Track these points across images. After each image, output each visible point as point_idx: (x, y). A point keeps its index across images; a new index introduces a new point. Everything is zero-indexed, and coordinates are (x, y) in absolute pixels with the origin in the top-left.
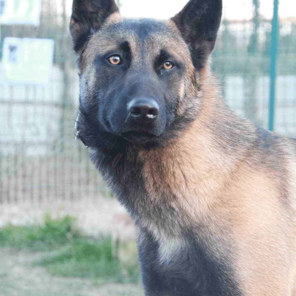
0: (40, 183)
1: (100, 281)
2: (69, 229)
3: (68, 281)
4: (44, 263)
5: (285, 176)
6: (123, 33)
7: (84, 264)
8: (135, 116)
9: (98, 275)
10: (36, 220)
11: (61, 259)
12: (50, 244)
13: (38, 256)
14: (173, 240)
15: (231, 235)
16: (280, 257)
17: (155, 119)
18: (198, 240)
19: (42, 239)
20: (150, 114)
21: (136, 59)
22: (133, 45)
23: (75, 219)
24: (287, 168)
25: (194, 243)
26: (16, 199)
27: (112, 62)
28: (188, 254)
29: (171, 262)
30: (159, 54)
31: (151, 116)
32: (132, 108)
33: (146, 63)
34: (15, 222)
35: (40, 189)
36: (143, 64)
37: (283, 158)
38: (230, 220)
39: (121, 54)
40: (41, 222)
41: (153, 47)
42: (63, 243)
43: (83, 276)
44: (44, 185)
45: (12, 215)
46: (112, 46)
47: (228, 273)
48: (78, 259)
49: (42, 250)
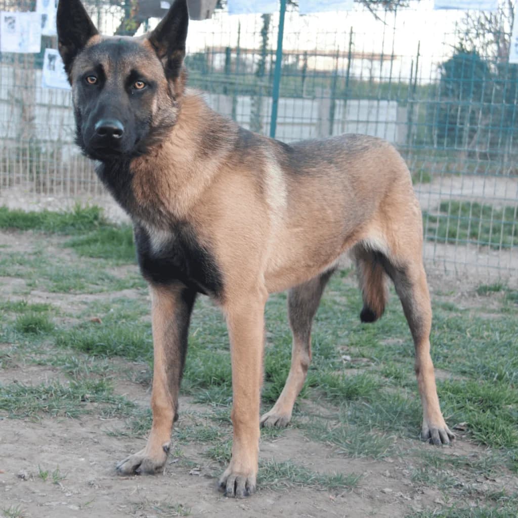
0: (72, 177)
1: (121, 262)
2: (96, 218)
3: (94, 261)
4: (73, 245)
5: (261, 175)
6: (99, 55)
7: (108, 247)
8: (102, 136)
9: (119, 257)
10: (68, 208)
11: (88, 242)
12: (80, 229)
13: (69, 239)
14: (162, 231)
15: (211, 228)
16: (253, 245)
17: (120, 139)
18: (182, 233)
19: (73, 225)
20: (116, 134)
21: (110, 80)
22: (106, 67)
23: (102, 209)
24: (265, 169)
25: (179, 235)
26: (52, 190)
27: (90, 81)
28: (174, 246)
29: (161, 251)
30: (129, 74)
31: (116, 136)
32: (98, 129)
33: (118, 84)
34: (50, 209)
35: (72, 182)
36: (115, 84)
37: (261, 161)
38: (209, 215)
39: (97, 75)
40: (73, 211)
41: (124, 67)
42: (91, 230)
43: (106, 258)
44: (76, 179)
45: (49, 204)
46: (89, 68)
47: (209, 259)
48: (103, 243)
49: (73, 234)
